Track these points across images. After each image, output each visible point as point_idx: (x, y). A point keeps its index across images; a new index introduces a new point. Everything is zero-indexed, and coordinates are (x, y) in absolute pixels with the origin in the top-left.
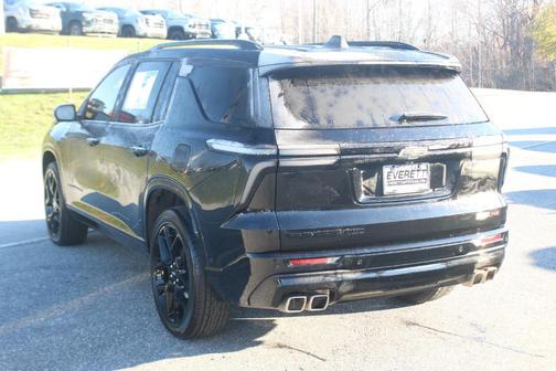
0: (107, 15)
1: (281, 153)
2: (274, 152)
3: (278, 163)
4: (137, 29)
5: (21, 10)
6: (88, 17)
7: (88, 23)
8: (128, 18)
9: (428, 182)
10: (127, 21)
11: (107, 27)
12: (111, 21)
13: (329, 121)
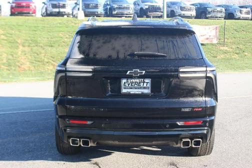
0: (219, 9)
1: (67, 69)
2: (64, 69)
3: (66, 74)
4: (235, 15)
5: (176, 7)
6: (210, 10)
7: (209, 13)
8: (231, 10)
9: (150, 89)
10: (230, 11)
11: (219, 15)
12: (221, 12)
13: (95, 55)
